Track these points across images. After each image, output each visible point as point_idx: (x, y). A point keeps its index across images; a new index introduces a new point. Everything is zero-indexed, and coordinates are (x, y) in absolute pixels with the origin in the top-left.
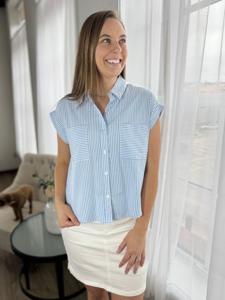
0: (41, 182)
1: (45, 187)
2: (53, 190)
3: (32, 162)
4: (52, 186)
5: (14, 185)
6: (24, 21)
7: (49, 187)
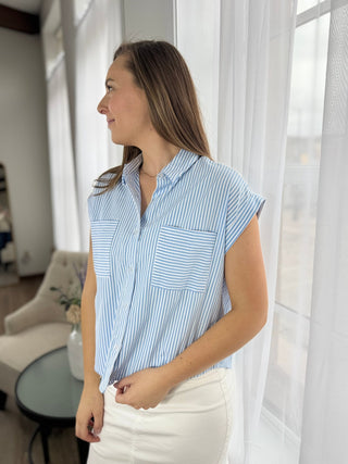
0: (63, 299)
1: (67, 308)
2: (77, 313)
3: (65, 264)
4: (77, 307)
5: (38, 298)
6: (61, 55)
7: (72, 307)
